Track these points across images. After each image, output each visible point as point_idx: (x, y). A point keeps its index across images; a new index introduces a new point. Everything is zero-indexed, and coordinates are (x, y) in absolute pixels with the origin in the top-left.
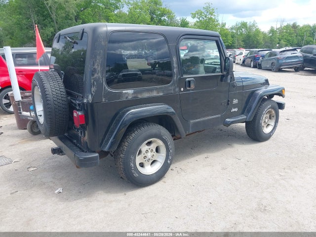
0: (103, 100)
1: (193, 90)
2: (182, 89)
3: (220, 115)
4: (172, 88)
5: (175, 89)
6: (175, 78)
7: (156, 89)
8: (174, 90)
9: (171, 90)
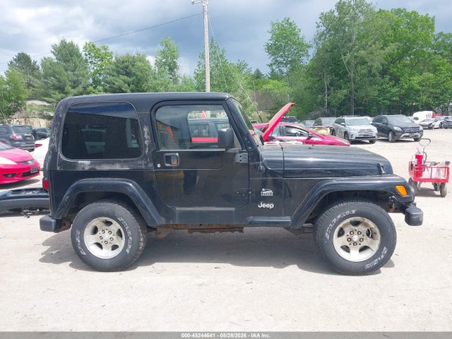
0: (58, 169)
1: (176, 167)
2: (159, 166)
3: (233, 209)
4: (143, 162)
5: (147, 163)
6: (147, 151)
7: (119, 162)
8: (146, 165)
9: (141, 165)
